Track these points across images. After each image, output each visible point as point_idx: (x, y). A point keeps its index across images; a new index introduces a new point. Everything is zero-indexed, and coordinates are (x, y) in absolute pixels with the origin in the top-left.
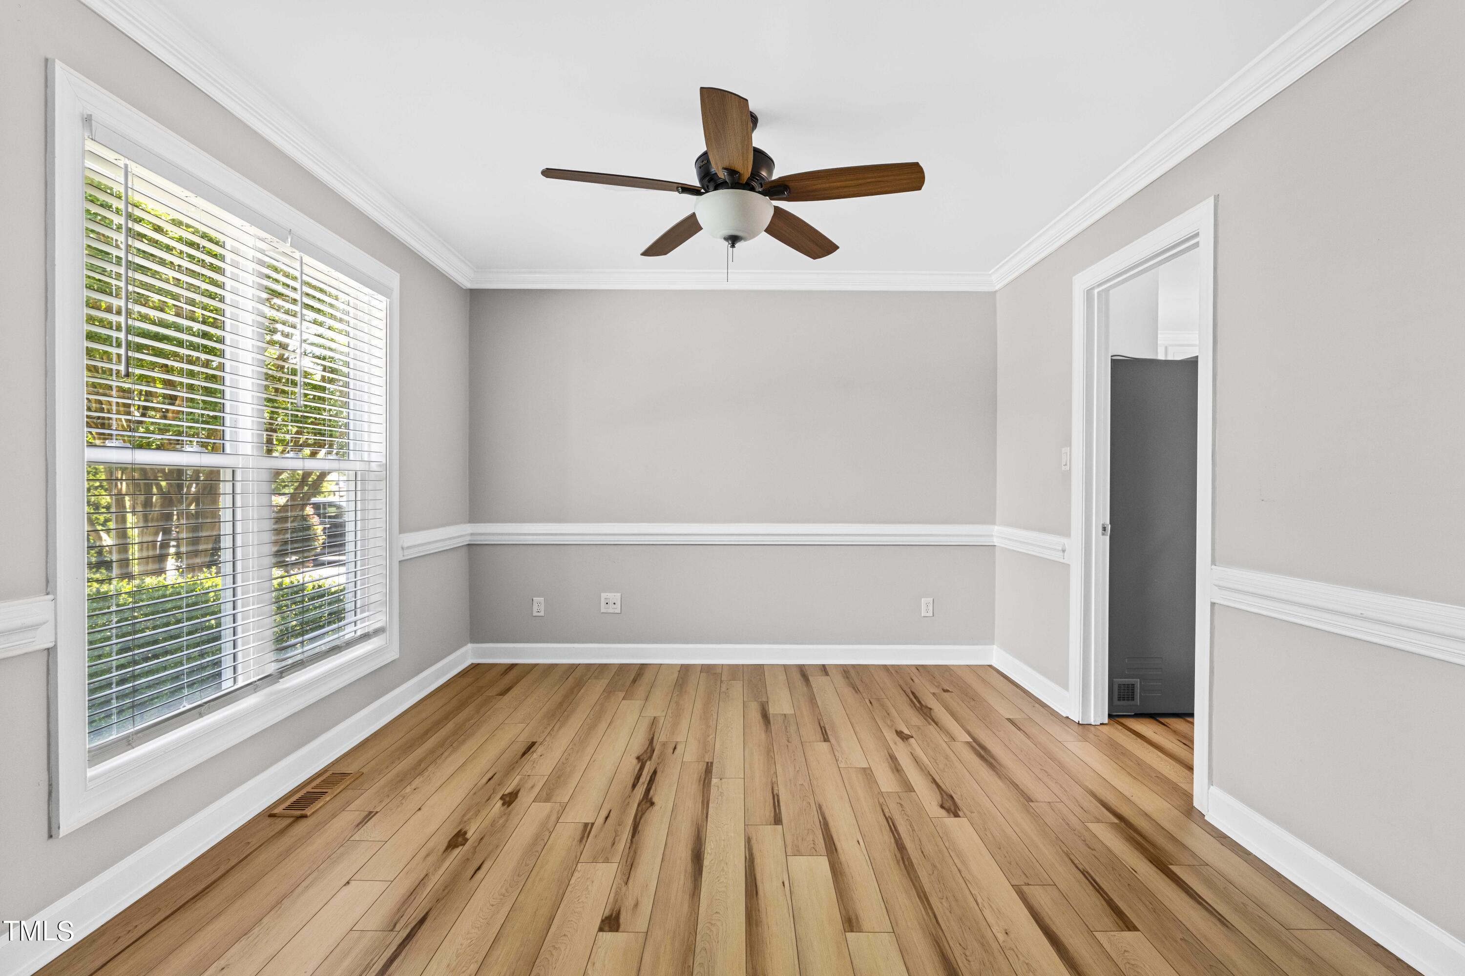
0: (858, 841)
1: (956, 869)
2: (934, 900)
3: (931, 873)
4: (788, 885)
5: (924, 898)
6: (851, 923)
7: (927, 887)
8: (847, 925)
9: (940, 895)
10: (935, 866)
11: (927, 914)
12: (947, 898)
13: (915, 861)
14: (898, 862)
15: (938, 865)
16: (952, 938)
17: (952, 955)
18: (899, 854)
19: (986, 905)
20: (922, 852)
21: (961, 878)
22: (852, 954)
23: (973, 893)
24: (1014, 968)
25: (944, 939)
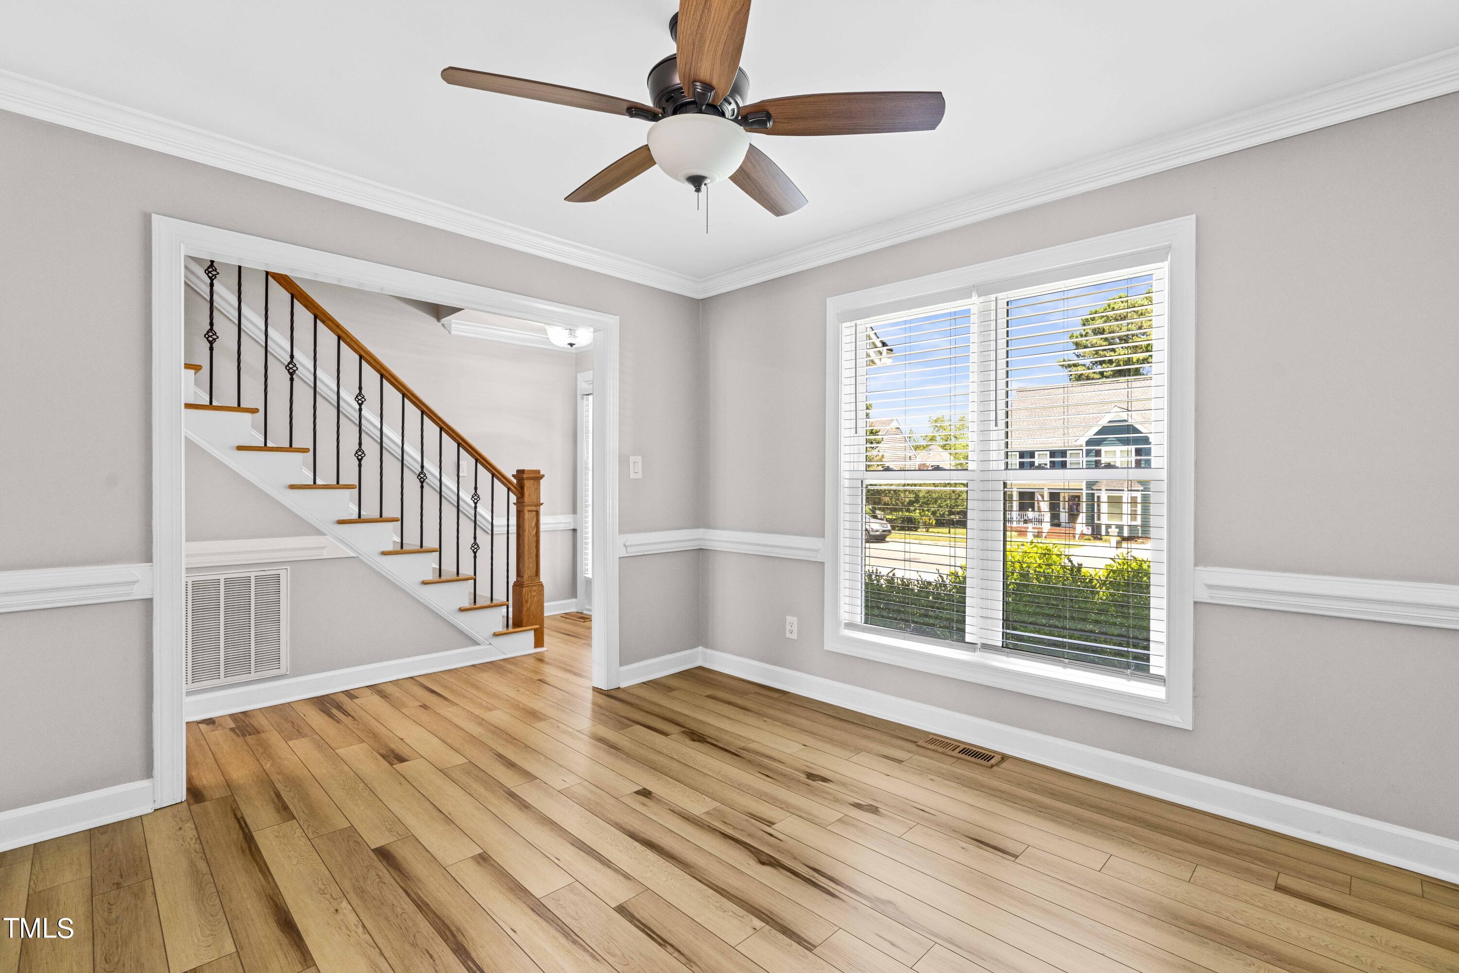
0: (515, 932)
1: (386, 954)
2: (410, 907)
3: (417, 935)
4: (555, 862)
5: (422, 906)
6: (483, 859)
7: (420, 917)
8: (486, 856)
9: (405, 916)
10: (414, 945)
11: (416, 894)
12: (397, 916)
13: (439, 940)
14: (458, 929)
15: (408, 947)
16: (392, 885)
17: (393, 875)
18: (460, 940)
19: (354, 928)
20: (431, 956)
21: (380, 945)
22: (471, 841)
23: (367, 935)
24: (337, 886)
25: (399, 880)
